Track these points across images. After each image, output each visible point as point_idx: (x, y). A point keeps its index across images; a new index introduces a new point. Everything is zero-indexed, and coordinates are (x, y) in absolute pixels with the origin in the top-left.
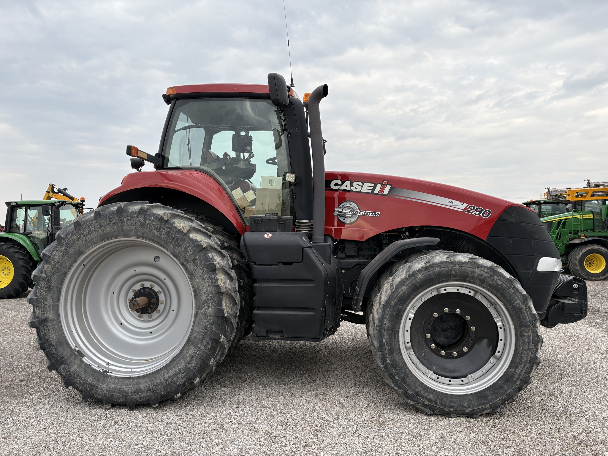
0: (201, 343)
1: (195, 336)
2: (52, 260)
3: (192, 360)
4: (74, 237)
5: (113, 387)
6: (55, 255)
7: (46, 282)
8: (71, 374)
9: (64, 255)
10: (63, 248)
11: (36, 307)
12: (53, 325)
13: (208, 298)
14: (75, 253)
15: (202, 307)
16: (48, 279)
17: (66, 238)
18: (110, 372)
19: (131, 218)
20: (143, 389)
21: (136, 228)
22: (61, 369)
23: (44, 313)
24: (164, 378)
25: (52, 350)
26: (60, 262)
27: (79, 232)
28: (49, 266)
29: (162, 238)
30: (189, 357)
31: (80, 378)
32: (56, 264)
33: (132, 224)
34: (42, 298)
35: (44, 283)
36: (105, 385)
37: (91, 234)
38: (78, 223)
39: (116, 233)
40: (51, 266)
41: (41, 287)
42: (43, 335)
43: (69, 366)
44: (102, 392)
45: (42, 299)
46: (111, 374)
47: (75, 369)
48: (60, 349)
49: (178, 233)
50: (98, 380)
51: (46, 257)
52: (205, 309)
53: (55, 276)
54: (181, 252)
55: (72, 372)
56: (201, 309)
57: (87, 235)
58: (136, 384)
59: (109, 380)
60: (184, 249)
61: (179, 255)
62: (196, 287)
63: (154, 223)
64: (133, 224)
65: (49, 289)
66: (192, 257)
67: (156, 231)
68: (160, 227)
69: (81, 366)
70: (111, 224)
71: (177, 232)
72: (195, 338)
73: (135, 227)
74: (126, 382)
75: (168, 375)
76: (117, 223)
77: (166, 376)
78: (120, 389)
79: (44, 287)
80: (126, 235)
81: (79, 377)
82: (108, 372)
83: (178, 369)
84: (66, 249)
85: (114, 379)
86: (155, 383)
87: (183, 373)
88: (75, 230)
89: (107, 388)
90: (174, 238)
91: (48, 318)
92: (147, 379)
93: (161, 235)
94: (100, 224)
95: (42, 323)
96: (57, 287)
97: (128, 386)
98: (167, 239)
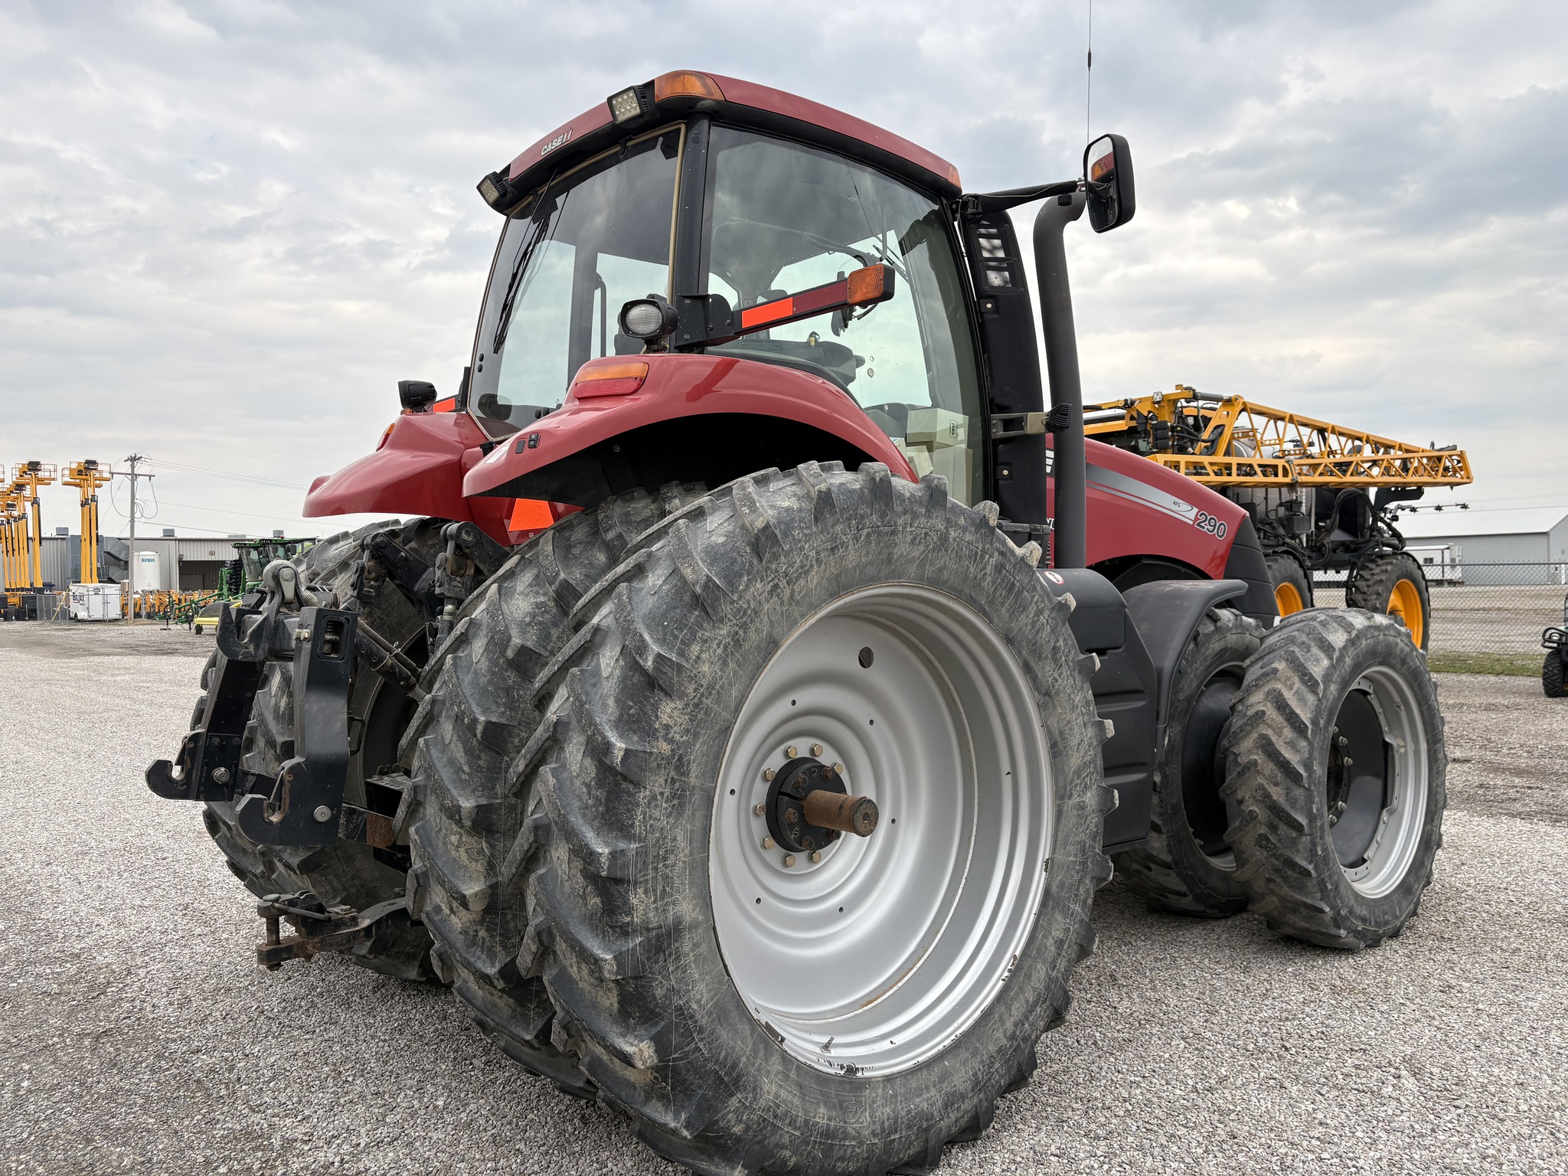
0: (1076, 895)
1: (1060, 880)
2: (691, 679)
3: (1059, 955)
4: (759, 585)
5: (888, 1115)
6: (698, 657)
7: (673, 773)
8: (765, 1120)
9: (727, 656)
10: (724, 632)
11: (636, 883)
12: (696, 945)
13: (1085, 760)
14: (758, 648)
15: (1071, 790)
16: (680, 759)
17: (732, 592)
18: (862, 1069)
19: (913, 519)
20: (962, 1089)
21: (924, 551)
22: (730, 1112)
23: (666, 904)
24: (1005, 1033)
25: (698, 1049)
26: (717, 687)
27: (773, 566)
28: (679, 704)
29: (985, 584)
30: (1053, 948)
31: (790, 1124)
32: (702, 695)
33: (915, 539)
34: (658, 841)
35: (662, 780)
36: (866, 1118)
37: (806, 573)
38: (769, 532)
39: (871, 571)
40: (687, 705)
41: (654, 798)
42: (665, 996)
43: (754, 1089)
44: (861, 1144)
45: (660, 848)
46: (867, 1074)
47: (777, 1096)
48: (724, 1034)
49: (1021, 568)
50: (841, 1108)
51: (666, 669)
52: (1079, 795)
53: (698, 746)
54: (1024, 628)
55: (768, 1110)
56: (1070, 797)
57: (797, 579)
58: (942, 1080)
59: (870, 1094)
60: (1033, 618)
61: (1019, 638)
62: (1057, 733)
63: (968, 537)
64: (917, 540)
65: (679, 798)
66: (1052, 643)
67: (975, 561)
68: (984, 552)
69: (787, 1077)
70: (863, 538)
71: (1018, 566)
72: (1062, 885)
73: (922, 549)
74: (913, 1083)
75: (1012, 1019)
76: (879, 533)
77: (1009, 1025)
78: (909, 1112)
79: (662, 794)
80: (895, 575)
81: (787, 1122)
82: (857, 1069)
83: (1034, 991)
84: (737, 633)
85: (881, 1086)
86: (985, 1057)
87: (1044, 1001)
88: (761, 560)
89: (874, 1124)
90: (1013, 585)
91: (680, 923)
92: (964, 1055)
93: (985, 574)
94: (834, 539)
95: (659, 949)
96: (701, 789)
97: (925, 1096)
98: (996, 589)
